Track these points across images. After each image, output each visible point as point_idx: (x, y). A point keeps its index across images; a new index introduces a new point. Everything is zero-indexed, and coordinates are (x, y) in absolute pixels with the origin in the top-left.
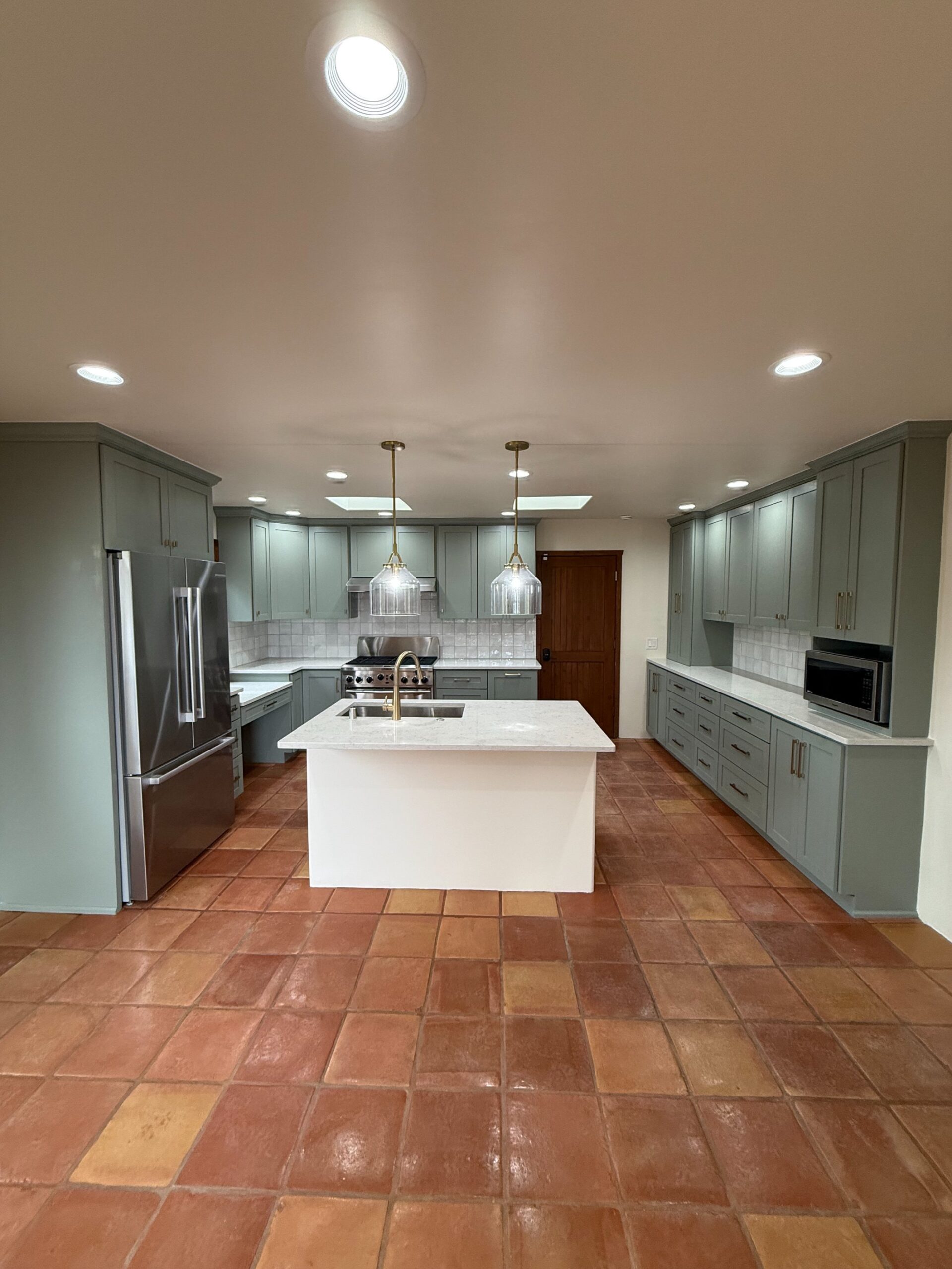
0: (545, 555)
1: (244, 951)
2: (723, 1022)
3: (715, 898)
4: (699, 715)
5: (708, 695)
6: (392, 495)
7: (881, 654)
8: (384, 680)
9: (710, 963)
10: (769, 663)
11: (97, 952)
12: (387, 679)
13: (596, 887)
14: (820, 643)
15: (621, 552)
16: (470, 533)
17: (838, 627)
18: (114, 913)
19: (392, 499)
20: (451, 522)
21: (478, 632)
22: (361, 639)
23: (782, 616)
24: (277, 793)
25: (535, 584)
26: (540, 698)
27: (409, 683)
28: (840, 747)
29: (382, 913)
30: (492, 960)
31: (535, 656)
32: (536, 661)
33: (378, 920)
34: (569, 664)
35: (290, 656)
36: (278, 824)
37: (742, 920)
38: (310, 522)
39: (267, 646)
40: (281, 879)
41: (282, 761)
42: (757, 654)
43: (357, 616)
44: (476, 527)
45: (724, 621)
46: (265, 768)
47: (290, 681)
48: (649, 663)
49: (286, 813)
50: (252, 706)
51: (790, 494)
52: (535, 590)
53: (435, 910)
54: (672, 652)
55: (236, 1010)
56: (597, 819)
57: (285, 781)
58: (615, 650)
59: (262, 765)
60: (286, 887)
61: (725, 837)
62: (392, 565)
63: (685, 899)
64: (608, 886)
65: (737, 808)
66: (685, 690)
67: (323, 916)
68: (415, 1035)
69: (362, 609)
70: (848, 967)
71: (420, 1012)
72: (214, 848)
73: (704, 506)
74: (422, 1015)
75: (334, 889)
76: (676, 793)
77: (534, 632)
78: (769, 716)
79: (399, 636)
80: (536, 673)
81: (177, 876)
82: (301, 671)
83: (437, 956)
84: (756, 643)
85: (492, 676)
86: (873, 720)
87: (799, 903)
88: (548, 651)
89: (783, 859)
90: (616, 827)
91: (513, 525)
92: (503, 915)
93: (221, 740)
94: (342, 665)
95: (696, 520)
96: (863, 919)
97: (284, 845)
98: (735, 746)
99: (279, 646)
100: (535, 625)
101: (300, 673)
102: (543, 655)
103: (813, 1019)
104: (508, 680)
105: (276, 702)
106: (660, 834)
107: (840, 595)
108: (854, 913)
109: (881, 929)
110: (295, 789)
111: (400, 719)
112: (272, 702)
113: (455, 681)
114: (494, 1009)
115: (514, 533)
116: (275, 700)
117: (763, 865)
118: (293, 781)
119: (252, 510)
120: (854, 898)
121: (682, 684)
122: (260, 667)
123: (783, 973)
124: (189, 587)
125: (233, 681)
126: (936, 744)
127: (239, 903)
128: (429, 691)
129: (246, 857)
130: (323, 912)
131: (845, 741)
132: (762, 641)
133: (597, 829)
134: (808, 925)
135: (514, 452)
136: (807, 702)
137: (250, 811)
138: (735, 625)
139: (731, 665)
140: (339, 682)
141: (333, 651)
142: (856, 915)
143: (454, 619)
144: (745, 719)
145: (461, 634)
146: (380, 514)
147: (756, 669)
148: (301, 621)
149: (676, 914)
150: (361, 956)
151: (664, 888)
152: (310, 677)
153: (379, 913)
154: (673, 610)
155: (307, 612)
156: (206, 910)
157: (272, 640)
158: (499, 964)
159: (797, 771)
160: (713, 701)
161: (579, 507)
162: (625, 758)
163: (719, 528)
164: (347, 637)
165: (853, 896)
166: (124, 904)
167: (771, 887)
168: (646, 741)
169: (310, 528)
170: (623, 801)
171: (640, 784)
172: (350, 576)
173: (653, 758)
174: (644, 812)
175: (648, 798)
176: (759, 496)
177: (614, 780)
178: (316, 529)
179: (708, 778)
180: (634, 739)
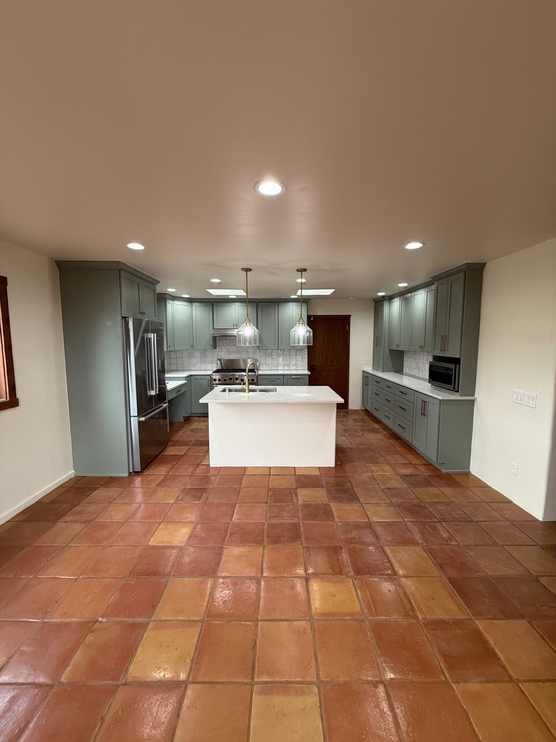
0: (312, 317)
1: (188, 487)
2: (385, 503)
3: (387, 468)
4: (385, 394)
5: (390, 385)
8: (233, 380)
9: (382, 487)
10: (419, 369)
11: (126, 488)
13: (336, 465)
14: (436, 358)
15: (350, 315)
16: (275, 306)
17: (442, 351)
18: (128, 476)
21: (278, 356)
22: (218, 360)
23: (422, 347)
24: (184, 433)
25: (309, 331)
28: (439, 401)
29: (244, 475)
30: (293, 488)
31: (307, 368)
32: (307, 370)
34: (324, 373)
36: (188, 445)
37: (397, 474)
38: (193, 300)
40: (196, 464)
41: (182, 420)
42: (414, 366)
43: (216, 348)
44: (277, 303)
45: (398, 349)
46: (174, 424)
47: (186, 380)
48: (364, 372)
50: (172, 391)
51: (426, 290)
52: (309, 334)
53: (267, 473)
54: (375, 365)
57: (186, 429)
58: (347, 365)
60: (199, 467)
61: (395, 447)
62: (246, 323)
63: (374, 468)
64: (341, 464)
65: (399, 433)
66: (379, 383)
68: (265, 509)
69: (220, 345)
70: (437, 487)
72: (162, 454)
73: (389, 294)
74: (267, 504)
75: (221, 467)
76: (374, 431)
77: (306, 356)
78: (414, 391)
79: (237, 359)
80: (308, 376)
81: (149, 464)
82: (191, 375)
83: (270, 487)
84: (414, 360)
85: (286, 377)
86: (453, 390)
87: (422, 468)
88: (313, 366)
89: (418, 454)
90: (346, 443)
91: (297, 302)
92: (296, 474)
93: (163, 405)
94: (210, 373)
95: (386, 300)
96: (447, 473)
97: (193, 453)
98: (400, 407)
99: (177, 364)
100: (307, 353)
101: (190, 377)
102: (311, 368)
103: (420, 502)
104: (294, 380)
105: (181, 390)
106: (366, 447)
107: (442, 336)
108: (444, 471)
109: (454, 476)
111: (250, 393)
112: (179, 390)
113: (268, 380)
114: (295, 501)
115: (300, 306)
117: (410, 456)
118: (190, 429)
119: (168, 295)
120: (444, 465)
121: (379, 380)
123: (411, 490)
124: (151, 333)
125: (166, 380)
126: (477, 399)
127: (180, 472)
128: (257, 382)
129: (177, 458)
130: (218, 475)
131: (440, 398)
133: (336, 445)
134: (424, 476)
135: (300, 272)
136: (430, 384)
137: (173, 440)
138: (405, 352)
139: (403, 371)
140: (209, 381)
141: (206, 366)
143: (266, 350)
144: (404, 394)
145: (269, 357)
146: (230, 297)
147: (414, 373)
148: (189, 351)
149: (370, 473)
150: (238, 488)
151: (366, 465)
152: (194, 379)
154: (375, 344)
155: (192, 347)
156: (166, 475)
158: (296, 489)
159: (424, 413)
160: (392, 387)
161: (329, 294)
163: (396, 304)
164: (212, 360)
166: (131, 473)
167: (412, 463)
168: (362, 410)
169: (193, 303)
170: (350, 435)
171: (358, 428)
172: (213, 328)
173: (365, 417)
174: (359, 439)
175: (361, 433)
176: (414, 289)
177: (346, 427)
178: (196, 304)
179: (389, 423)
180: (356, 410)
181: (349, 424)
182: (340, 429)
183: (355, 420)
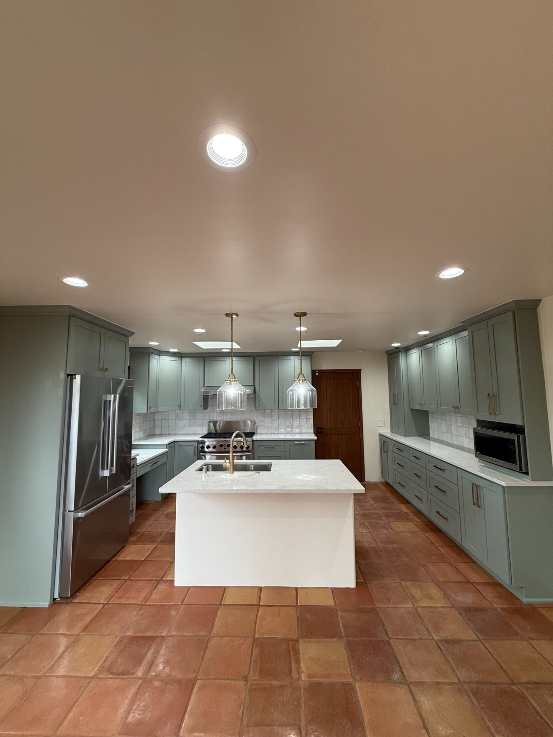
0: (317, 372)
1: (130, 633)
2: (448, 684)
3: (434, 591)
4: (413, 467)
5: (418, 455)
6: (231, 340)
7: (519, 430)
8: (223, 447)
9: (436, 638)
10: (452, 434)
11: (34, 635)
12: (225, 446)
13: (357, 583)
14: (480, 423)
15: (361, 370)
16: (274, 360)
17: (490, 413)
18: (47, 606)
19: (231, 342)
20: (262, 354)
21: (279, 417)
22: (210, 422)
23: (457, 407)
24: (156, 520)
25: (312, 390)
26: (317, 458)
27: (238, 449)
28: (501, 488)
29: (220, 604)
30: (293, 638)
31: (313, 431)
32: (313, 434)
33: (218, 610)
34: (333, 436)
35: (168, 433)
36: (155, 542)
37: (453, 607)
38: (183, 355)
39: (154, 427)
40: (156, 580)
41: (159, 499)
42: (444, 430)
43: (208, 409)
44: (277, 357)
45: (423, 409)
46: (149, 504)
47: (167, 448)
48: (380, 435)
49: (161, 534)
50: (145, 464)
51: (454, 338)
52: (312, 394)
53: (255, 602)
54: (393, 429)
55: (123, 679)
56: (356, 536)
57: (161, 513)
58: (360, 427)
59: (148, 502)
60: (159, 586)
61: (436, 547)
62: (230, 380)
63: (416, 592)
64: (365, 583)
66: (403, 451)
67: (182, 606)
68: (242, 696)
69: (211, 405)
70: (526, 640)
71: (246, 679)
72: (114, 559)
73: (406, 344)
74: (247, 681)
75: (189, 587)
76: (403, 517)
77: (312, 417)
78: (456, 468)
79: (231, 420)
80: (314, 442)
81: (90, 579)
82: (174, 442)
83: (257, 636)
84: (443, 422)
85: (287, 444)
86: (519, 470)
87: (489, 593)
88: (320, 428)
89: (474, 562)
90: (368, 542)
91: (299, 355)
92: (299, 604)
93: (125, 486)
94: (198, 438)
95: (402, 352)
96: (531, 604)
97: (159, 557)
98: (436, 487)
99: (161, 427)
100: (313, 414)
101: (173, 443)
102: (317, 431)
103: (508, 680)
104: (297, 446)
105: (158, 462)
106: (395, 546)
107: (489, 395)
108: (525, 600)
109: (543, 612)
110: (167, 518)
111: (233, 473)
112: (156, 462)
113: (266, 447)
114: (295, 675)
115: (300, 360)
116: (158, 461)
117: (463, 567)
118: (166, 512)
119: (151, 349)
120: (524, 590)
121: (401, 448)
122: (150, 440)
123: (484, 645)
124: (112, 394)
125: (134, 449)
127: (128, 598)
128: (250, 454)
129: (135, 565)
130: (182, 604)
131: (503, 484)
132: (446, 421)
133: (356, 542)
134: (496, 609)
135: (299, 318)
136: (477, 459)
137: (139, 533)
138: (429, 412)
139: (429, 435)
140: (196, 448)
141: (193, 429)
142: (526, 601)
143: (265, 410)
144: (441, 470)
145: (268, 418)
146: (223, 350)
147: (445, 437)
148: (175, 412)
149: (411, 603)
150: (206, 636)
151: (401, 584)
152: (179, 446)
153: (219, 604)
154: (392, 403)
155: (179, 407)
156: (107, 603)
157: (158, 423)
158: (297, 641)
159: (477, 503)
160: (421, 458)
161: (335, 346)
162: (370, 494)
163: (415, 356)
164: (201, 421)
165: (522, 588)
166: (55, 599)
167: (469, 582)
168: (382, 483)
169: (183, 358)
170: (371, 524)
171: (381, 512)
172: (204, 386)
173: (387, 494)
174: (384, 531)
175: (386, 521)
176: (436, 339)
177: (364, 510)
178: (187, 359)
179: (423, 508)
180: (375, 482)
181: (367, 505)
182: (358, 513)
183: (375, 499)
